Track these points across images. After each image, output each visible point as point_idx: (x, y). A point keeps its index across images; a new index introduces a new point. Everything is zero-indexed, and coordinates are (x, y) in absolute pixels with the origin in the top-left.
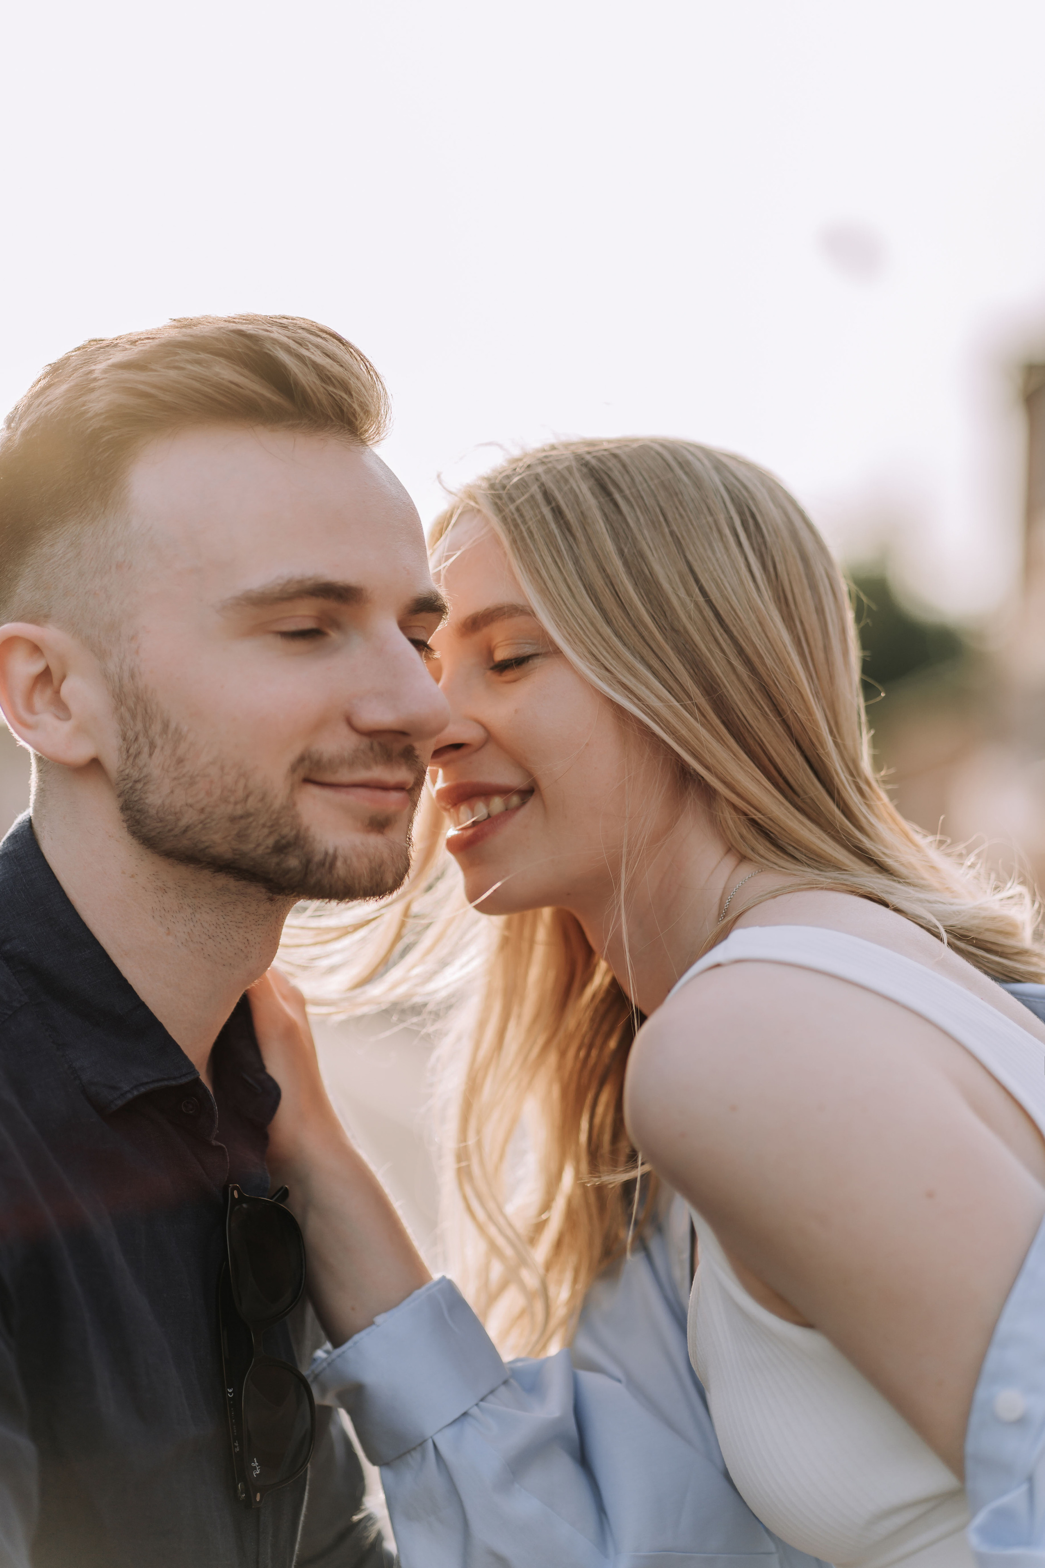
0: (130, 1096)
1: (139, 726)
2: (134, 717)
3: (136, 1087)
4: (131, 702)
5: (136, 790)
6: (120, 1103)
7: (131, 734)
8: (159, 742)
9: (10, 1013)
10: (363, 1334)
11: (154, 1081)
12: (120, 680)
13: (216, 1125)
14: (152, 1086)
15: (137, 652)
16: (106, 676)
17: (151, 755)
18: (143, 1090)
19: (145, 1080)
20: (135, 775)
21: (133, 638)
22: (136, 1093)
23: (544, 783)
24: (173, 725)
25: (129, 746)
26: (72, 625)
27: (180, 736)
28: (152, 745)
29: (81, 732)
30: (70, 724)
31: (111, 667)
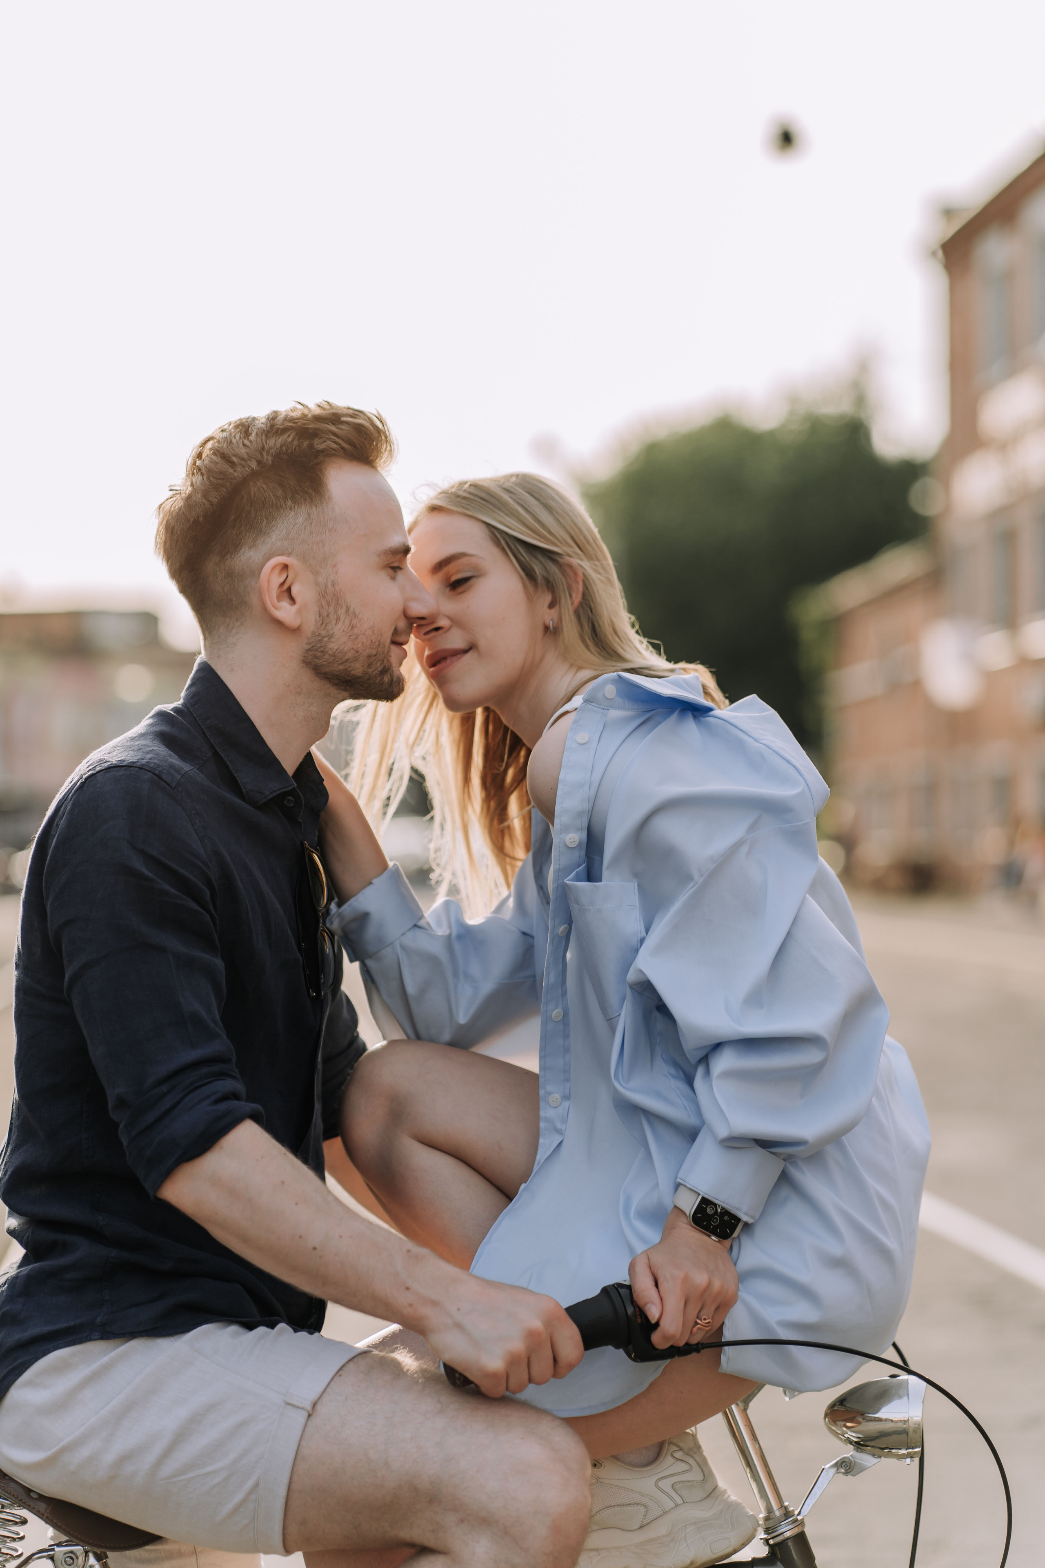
0: (269, 797)
1: (331, 609)
2: (329, 604)
3: (271, 793)
4: (329, 598)
5: (323, 641)
6: (264, 800)
7: (325, 614)
8: (342, 618)
9: (202, 763)
10: (360, 894)
11: (278, 790)
12: (326, 586)
13: (302, 810)
14: (278, 792)
15: (337, 573)
16: (317, 584)
17: (336, 624)
18: (274, 794)
19: (275, 789)
20: (323, 633)
21: (335, 566)
22: (271, 796)
23: (482, 643)
24: (351, 610)
25: (323, 619)
26: (303, 558)
27: (355, 615)
28: (338, 619)
29: (299, 612)
30: (295, 608)
31: (321, 579)
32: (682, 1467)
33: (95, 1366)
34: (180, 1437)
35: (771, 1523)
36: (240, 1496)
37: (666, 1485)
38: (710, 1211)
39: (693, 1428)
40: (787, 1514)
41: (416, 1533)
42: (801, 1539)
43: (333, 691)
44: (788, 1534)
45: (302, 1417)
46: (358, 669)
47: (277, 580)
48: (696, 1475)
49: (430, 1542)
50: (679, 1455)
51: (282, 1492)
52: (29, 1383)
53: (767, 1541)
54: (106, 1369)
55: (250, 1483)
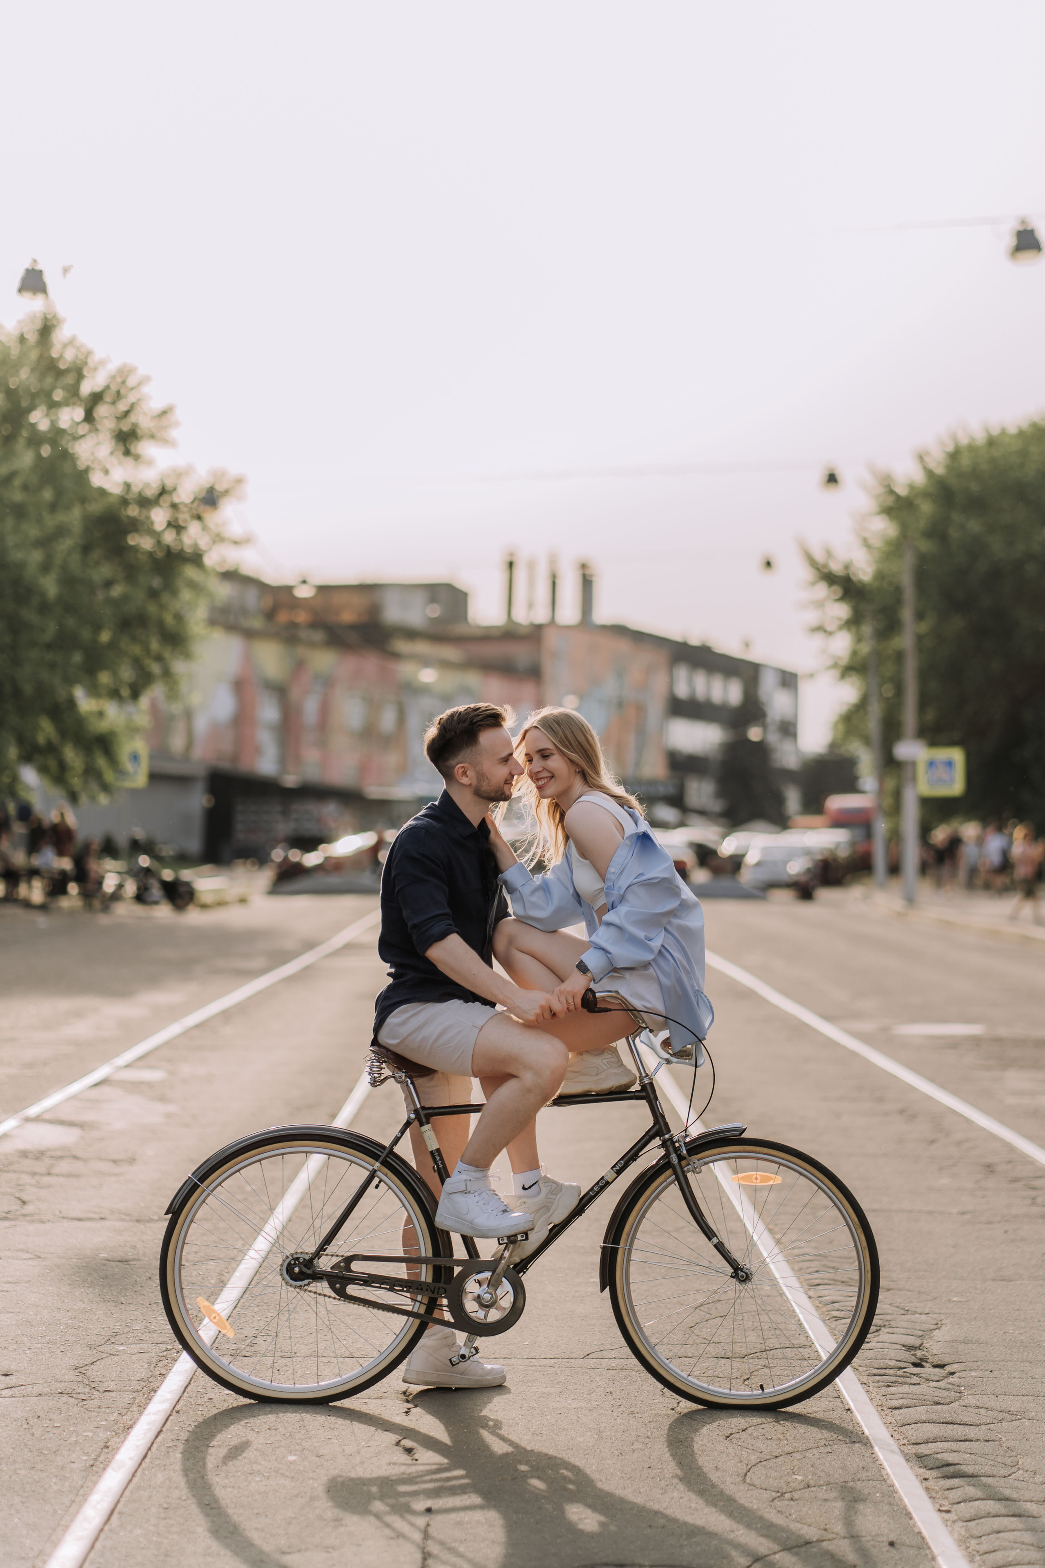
1: (481, 778)
2: (480, 776)
4: (480, 774)
5: (479, 788)
12: (479, 771)
15: (482, 767)
18: (469, 834)
19: (469, 832)
21: (482, 765)
25: (479, 781)
26: (470, 763)
27: (490, 779)
28: (484, 781)
29: (470, 779)
30: (467, 779)
31: (477, 769)
32: (611, 1056)
33: (415, 1011)
34: (440, 1035)
35: (641, 1078)
36: (458, 1054)
37: (605, 1061)
38: (582, 964)
39: (614, 1044)
40: (647, 1075)
41: (511, 1070)
42: (651, 1084)
43: (487, 801)
44: (646, 1082)
45: (477, 1030)
46: (493, 795)
47: (461, 771)
48: (615, 1059)
49: (515, 1074)
50: (609, 1052)
51: (471, 1054)
52: (393, 1016)
53: (640, 1085)
54: (419, 1012)
55: (461, 1051)
